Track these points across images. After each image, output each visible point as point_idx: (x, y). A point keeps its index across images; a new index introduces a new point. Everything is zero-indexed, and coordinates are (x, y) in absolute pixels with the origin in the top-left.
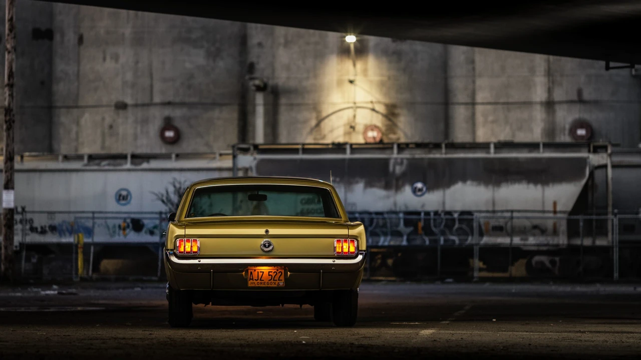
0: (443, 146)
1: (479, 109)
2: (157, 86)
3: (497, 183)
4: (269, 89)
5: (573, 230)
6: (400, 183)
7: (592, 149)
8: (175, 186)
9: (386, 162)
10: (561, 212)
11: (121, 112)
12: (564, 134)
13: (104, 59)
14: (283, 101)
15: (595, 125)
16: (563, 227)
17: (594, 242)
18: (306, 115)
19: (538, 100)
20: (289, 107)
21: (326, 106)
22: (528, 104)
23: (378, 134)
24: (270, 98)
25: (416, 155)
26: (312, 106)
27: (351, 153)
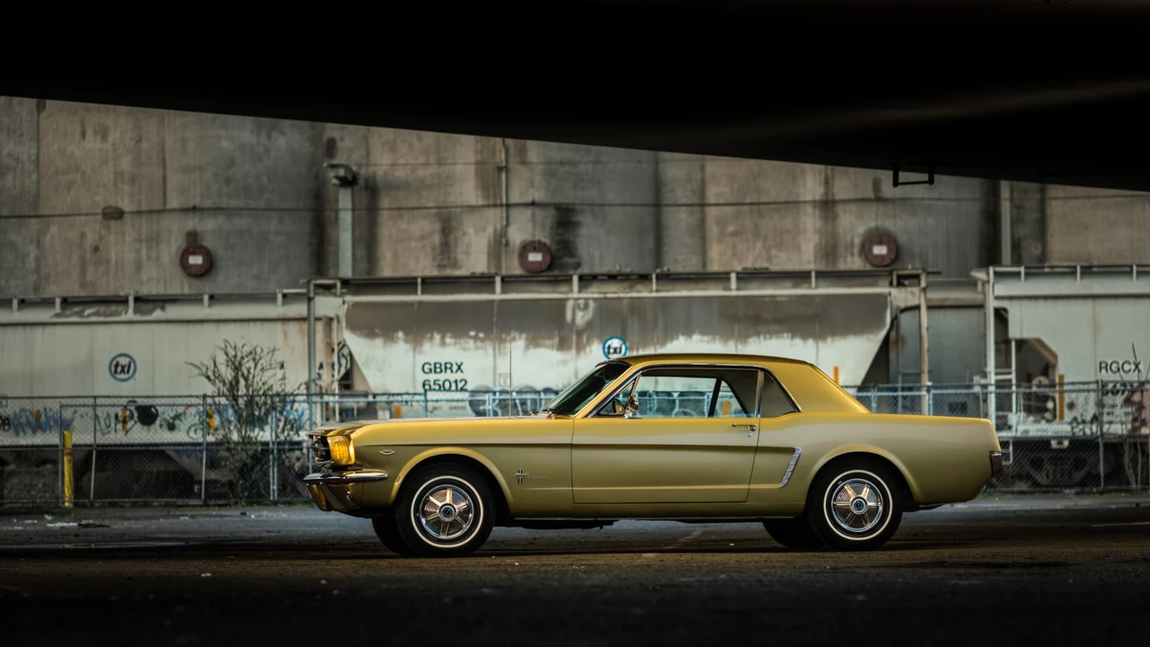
0: (654, 276)
1: (712, 213)
2: (174, 181)
3: (743, 338)
4: (361, 182)
6: (585, 338)
7: (895, 282)
8: (227, 354)
9: (561, 304)
10: (845, 386)
11: (113, 223)
12: (852, 255)
13: (83, 135)
14: (385, 202)
15: (902, 239)
18: (424, 226)
19: (809, 198)
20: (395, 213)
21: (458, 210)
22: (793, 204)
23: (544, 257)
24: (363, 198)
25: (609, 293)
26: (433, 211)
27: (504, 291)
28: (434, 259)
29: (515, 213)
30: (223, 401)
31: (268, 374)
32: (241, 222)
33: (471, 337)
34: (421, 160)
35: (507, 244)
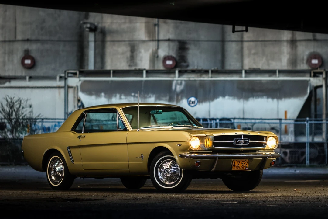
0: (210, 71)
1: (246, 45)
2: (20, 28)
3: (247, 98)
4: (99, 30)
5: (299, 131)
6: (180, 97)
7: (312, 74)
8: (7, 101)
9: (171, 82)
10: (289, 119)
12: (303, 63)
14: (108, 38)
15: (325, 57)
16: (291, 129)
17: (313, 139)
18: (124, 49)
19: (285, 39)
20: (112, 43)
21: (138, 42)
22: (278, 42)
23: (173, 63)
24: (99, 37)
25: (191, 78)
26: (127, 43)
27: (147, 76)
28: (127, 62)
29: (161, 44)
30: (6, 121)
31: (24, 110)
32: (47, 46)
33: (131, 96)
34: (123, 21)
35: (158, 57)
